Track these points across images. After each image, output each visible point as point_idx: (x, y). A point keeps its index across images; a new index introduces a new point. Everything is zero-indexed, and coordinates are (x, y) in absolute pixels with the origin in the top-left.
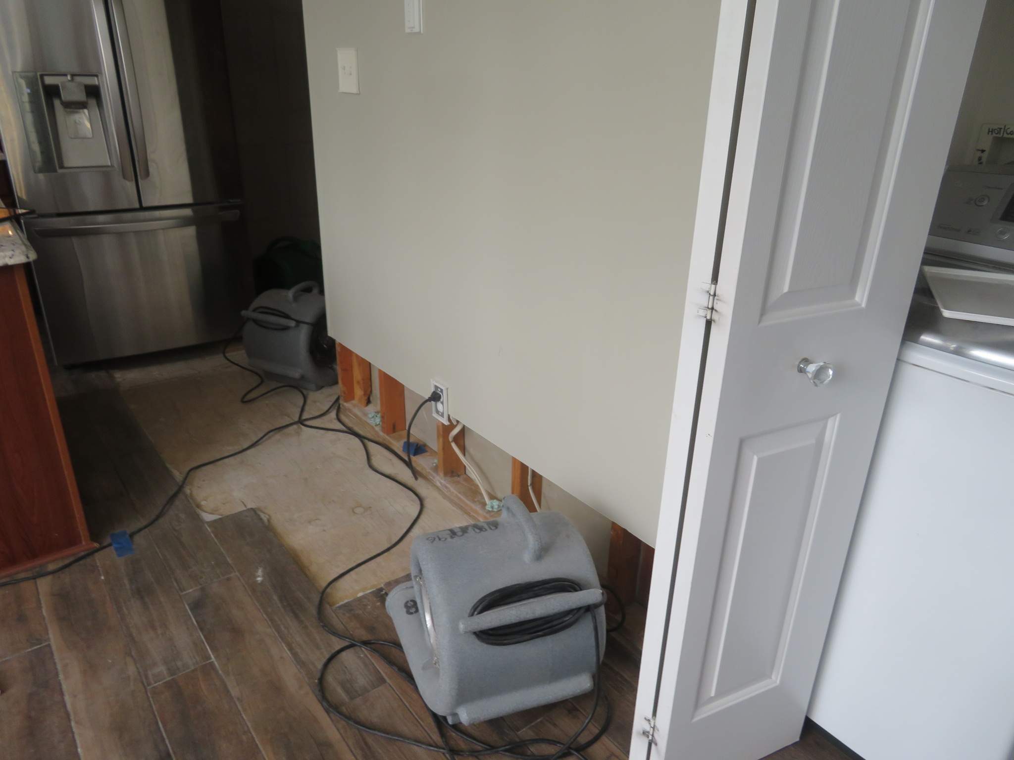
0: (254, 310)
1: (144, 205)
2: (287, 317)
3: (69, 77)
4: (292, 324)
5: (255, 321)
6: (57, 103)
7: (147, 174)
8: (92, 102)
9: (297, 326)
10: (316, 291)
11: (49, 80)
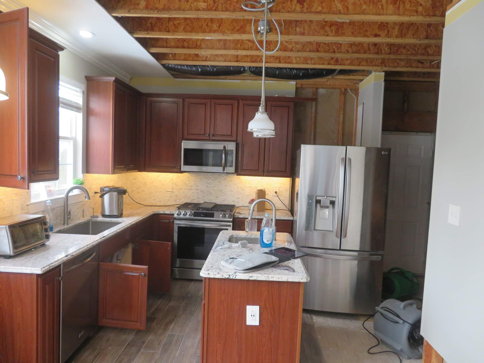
0: (382, 308)
1: (341, 249)
2: (398, 316)
3: (325, 197)
4: (401, 322)
5: (381, 313)
6: (318, 205)
7: (345, 236)
8: (331, 206)
9: (403, 323)
10: (415, 306)
11: (318, 198)
